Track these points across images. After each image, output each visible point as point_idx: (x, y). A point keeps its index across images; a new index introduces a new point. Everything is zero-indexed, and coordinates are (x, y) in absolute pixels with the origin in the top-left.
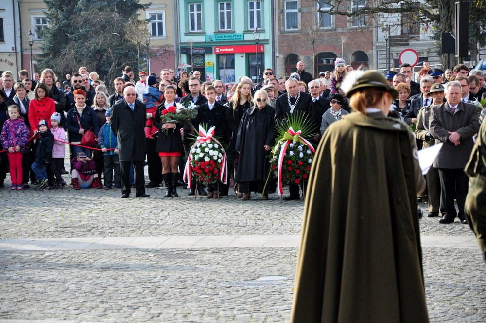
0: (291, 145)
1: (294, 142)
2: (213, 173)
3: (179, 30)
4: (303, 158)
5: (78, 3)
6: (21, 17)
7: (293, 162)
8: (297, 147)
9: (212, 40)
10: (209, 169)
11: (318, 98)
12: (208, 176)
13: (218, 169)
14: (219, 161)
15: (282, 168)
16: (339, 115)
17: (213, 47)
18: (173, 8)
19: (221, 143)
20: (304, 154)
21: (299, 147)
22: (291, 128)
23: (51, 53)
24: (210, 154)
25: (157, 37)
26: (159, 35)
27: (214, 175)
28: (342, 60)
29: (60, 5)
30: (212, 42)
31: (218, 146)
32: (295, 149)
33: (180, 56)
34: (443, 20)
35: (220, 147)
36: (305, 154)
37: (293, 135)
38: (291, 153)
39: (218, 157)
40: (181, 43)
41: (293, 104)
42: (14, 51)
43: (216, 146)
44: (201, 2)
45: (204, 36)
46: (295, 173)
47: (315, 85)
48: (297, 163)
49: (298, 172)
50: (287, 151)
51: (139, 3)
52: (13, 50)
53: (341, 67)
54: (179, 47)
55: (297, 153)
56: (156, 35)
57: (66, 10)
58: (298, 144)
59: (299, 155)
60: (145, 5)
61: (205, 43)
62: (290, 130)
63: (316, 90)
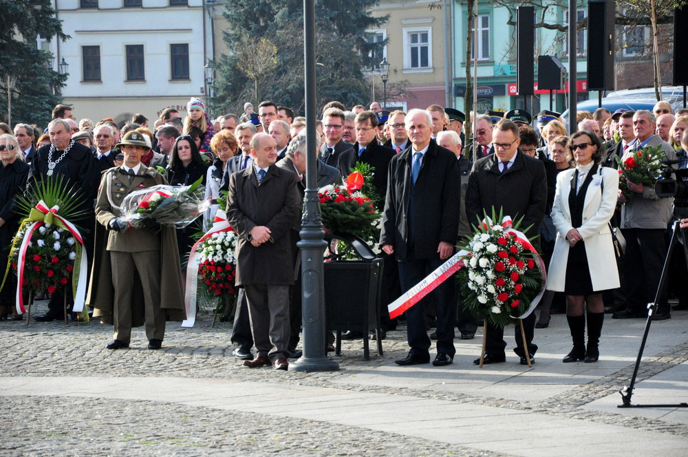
0: (42, 229)
3: (453, 58)
4: (59, 251)
5: (275, 16)
6: (216, 41)
7: (43, 257)
8: (51, 233)
9: (505, 74)
11: (107, 154)
15: (25, 267)
17: (507, 85)
18: (444, 23)
20: (61, 245)
21: (55, 232)
22: (41, 202)
23: (229, 95)
25: (420, 70)
26: (422, 66)
29: (246, 20)
30: (504, 76)
32: (46, 236)
33: (453, 99)
36: (64, 244)
37: (45, 212)
38: (41, 243)
40: (456, 79)
42: (204, 94)
44: (488, 13)
45: (492, 67)
46: (46, 275)
47: (104, 133)
48: (50, 259)
49: (51, 274)
50: (34, 239)
51: (371, 16)
52: (203, 92)
54: (453, 85)
55: (50, 243)
56: (417, 66)
57: (255, 28)
58: (54, 227)
59: (52, 246)
60: (381, 19)
61: (493, 78)
62: (40, 205)
63: (105, 141)
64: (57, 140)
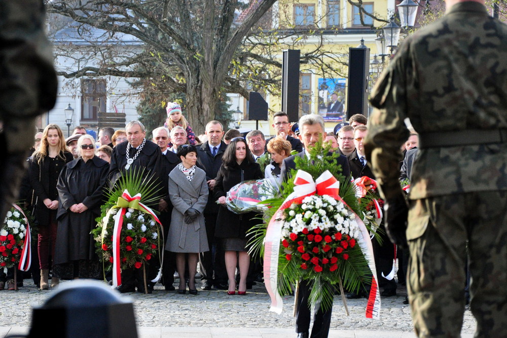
0: (128, 215)
1: (131, 210)
2: (11, 252)
4: (146, 232)
7: (134, 238)
8: (137, 217)
10: (6, 248)
12: (4, 257)
13: (19, 247)
14: (21, 235)
16: (192, 173)
19: (24, 211)
20: (146, 227)
21: (140, 217)
22: (126, 191)
24: (9, 226)
27: (11, 256)
28: (176, 105)
31: (19, 214)
32: (133, 220)
34: (191, 91)
35: (21, 216)
36: (148, 226)
37: (130, 200)
38: (130, 226)
39: (20, 231)
41: (131, 156)
43: (17, 215)
46: (136, 254)
47: (162, 135)
48: (139, 240)
49: (140, 252)
50: (123, 223)
53: (176, 115)
55: (137, 226)
58: (137, 212)
59: (140, 228)
62: (125, 194)
63: (163, 143)
64: (133, 139)
